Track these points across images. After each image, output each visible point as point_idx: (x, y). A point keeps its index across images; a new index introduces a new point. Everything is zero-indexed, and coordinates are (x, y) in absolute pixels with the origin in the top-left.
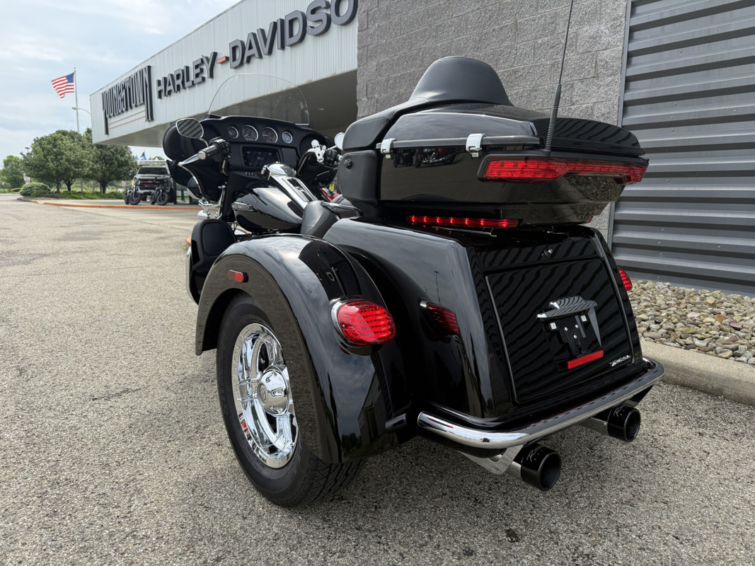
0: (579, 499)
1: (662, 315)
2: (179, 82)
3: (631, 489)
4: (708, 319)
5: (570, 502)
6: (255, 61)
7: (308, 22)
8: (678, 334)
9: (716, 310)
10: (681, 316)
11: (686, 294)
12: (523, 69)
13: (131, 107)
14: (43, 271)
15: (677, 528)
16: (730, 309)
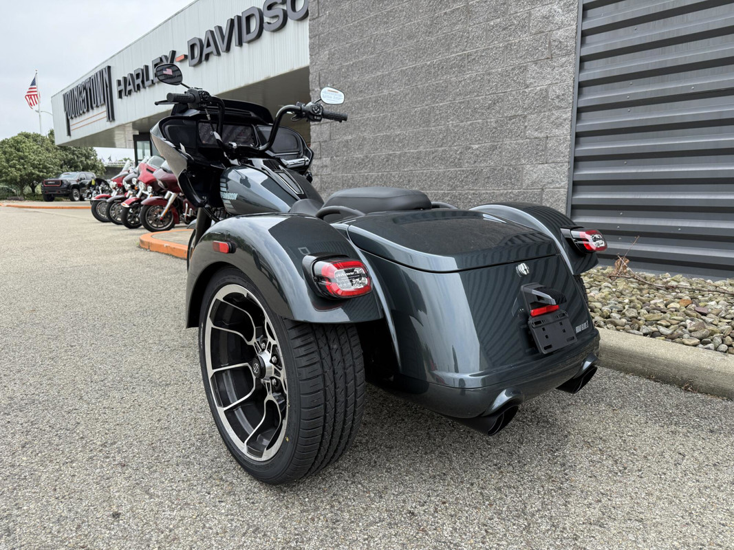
1: (625, 301)
2: (139, 81)
4: (672, 305)
6: (213, 58)
7: (264, 17)
9: (680, 295)
10: (644, 303)
12: (476, 52)
13: (92, 108)
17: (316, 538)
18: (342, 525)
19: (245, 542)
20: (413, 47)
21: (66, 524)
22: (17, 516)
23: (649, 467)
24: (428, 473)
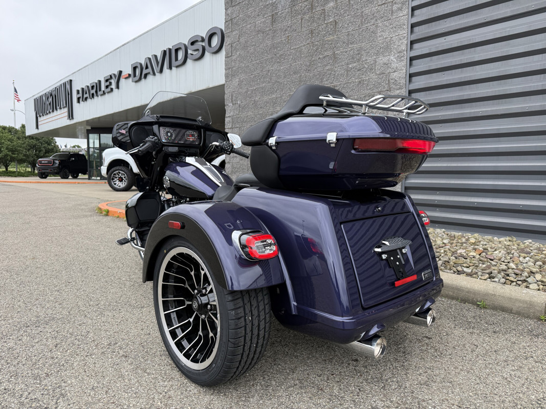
1: (441, 251)
3: (427, 374)
4: (471, 254)
6: (150, 77)
7: (189, 51)
8: (452, 264)
9: (476, 247)
10: (453, 252)
11: (456, 237)
12: (340, 85)
13: (56, 110)
15: (459, 399)
16: (485, 246)
18: (271, 388)
20: (297, 79)
21: (98, 390)
22: (65, 387)
24: (321, 358)
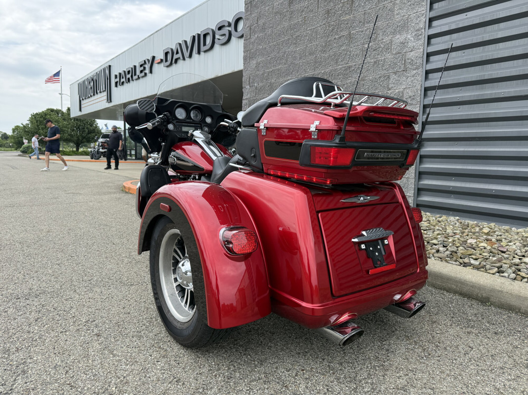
0: (364, 385)
1: (450, 241)
2: (129, 76)
3: (407, 377)
4: (482, 244)
5: (357, 387)
6: (180, 62)
7: (216, 35)
8: (459, 255)
9: (489, 237)
10: (463, 242)
11: (469, 226)
12: (355, 65)
13: (97, 93)
14: (17, 204)
16: (500, 237)
17: (216, 387)
18: (234, 380)
19: (170, 387)
20: (312, 60)
21: (60, 369)
22: (30, 363)
23: (447, 354)
24: (296, 350)
